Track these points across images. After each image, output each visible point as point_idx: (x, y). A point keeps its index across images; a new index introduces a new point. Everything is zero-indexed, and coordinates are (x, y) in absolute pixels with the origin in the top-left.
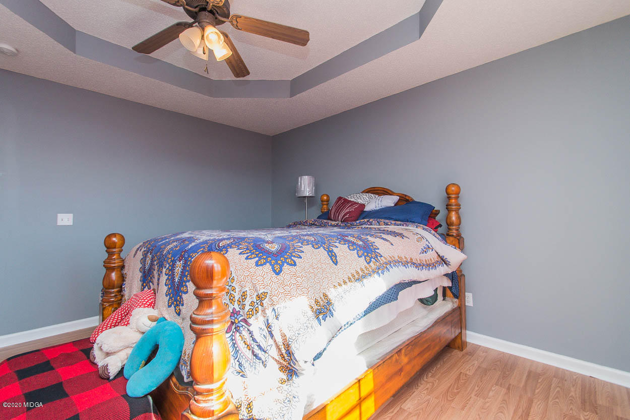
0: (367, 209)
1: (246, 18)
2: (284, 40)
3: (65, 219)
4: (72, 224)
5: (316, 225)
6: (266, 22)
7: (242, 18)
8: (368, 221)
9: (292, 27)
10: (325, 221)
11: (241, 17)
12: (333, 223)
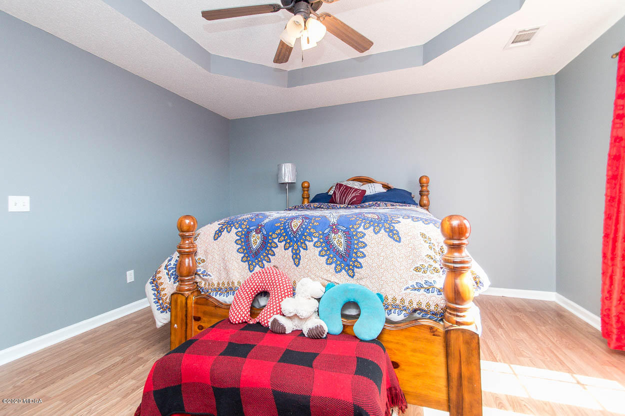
0: (367, 193)
1: (334, 18)
2: (349, 43)
3: (19, 204)
4: (28, 210)
5: (322, 208)
6: (347, 26)
7: (332, 17)
8: (376, 203)
9: (365, 36)
10: (332, 204)
11: (330, 16)
12: (342, 206)
